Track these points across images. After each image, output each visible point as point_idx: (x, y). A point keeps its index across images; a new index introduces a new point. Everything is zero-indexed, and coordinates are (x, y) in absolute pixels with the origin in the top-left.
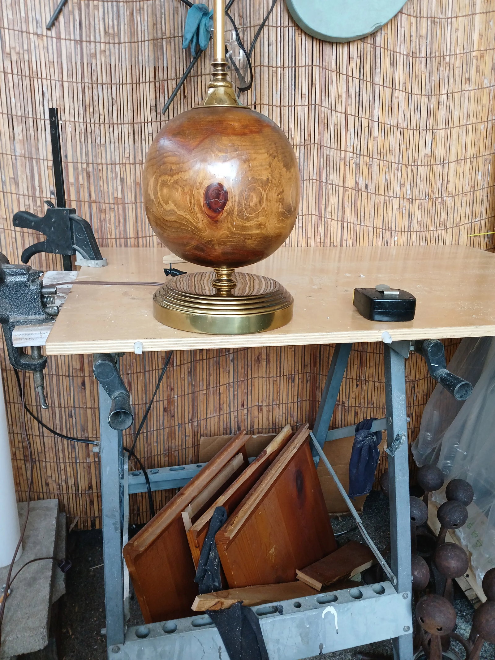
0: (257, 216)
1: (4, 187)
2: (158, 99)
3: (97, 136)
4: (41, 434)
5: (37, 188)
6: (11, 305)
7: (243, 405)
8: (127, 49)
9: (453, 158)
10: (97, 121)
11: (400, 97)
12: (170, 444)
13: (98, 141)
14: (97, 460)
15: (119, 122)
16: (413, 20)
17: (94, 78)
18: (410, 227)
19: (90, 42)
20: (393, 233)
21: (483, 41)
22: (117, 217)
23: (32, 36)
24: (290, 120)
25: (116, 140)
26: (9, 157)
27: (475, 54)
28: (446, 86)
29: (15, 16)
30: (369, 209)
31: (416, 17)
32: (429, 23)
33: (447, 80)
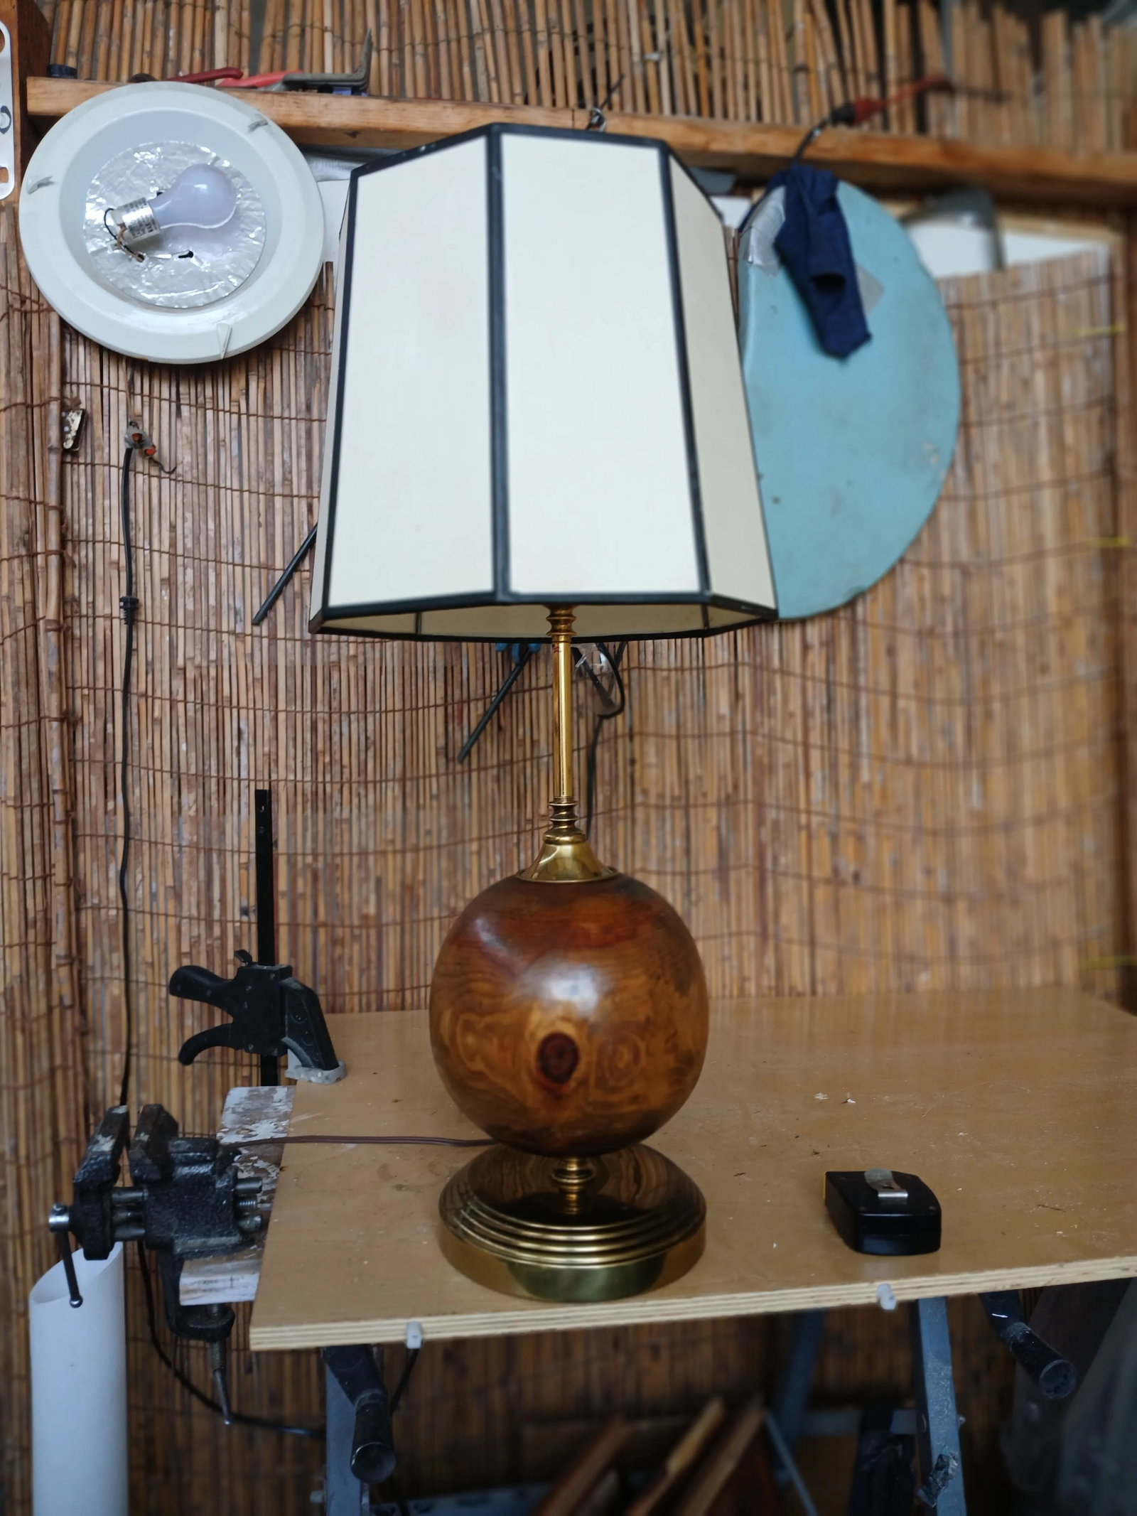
0: (631, 1083)
1: (154, 904)
2: (451, 735)
3: (336, 804)
5: (217, 903)
6: (180, 1220)
8: (396, 650)
9: (1028, 815)
10: (337, 778)
13: (337, 814)
15: (378, 778)
16: (926, 572)
17: (335, 704)
18: (952, 952)
19: (330, 642)
22: (364, 952)
23: (225, 636)
24: (698, 761)
25: (371, 810)
26: (168, 848)
29: (198, 606)
31: (932, 566)
33: (1001, 672)
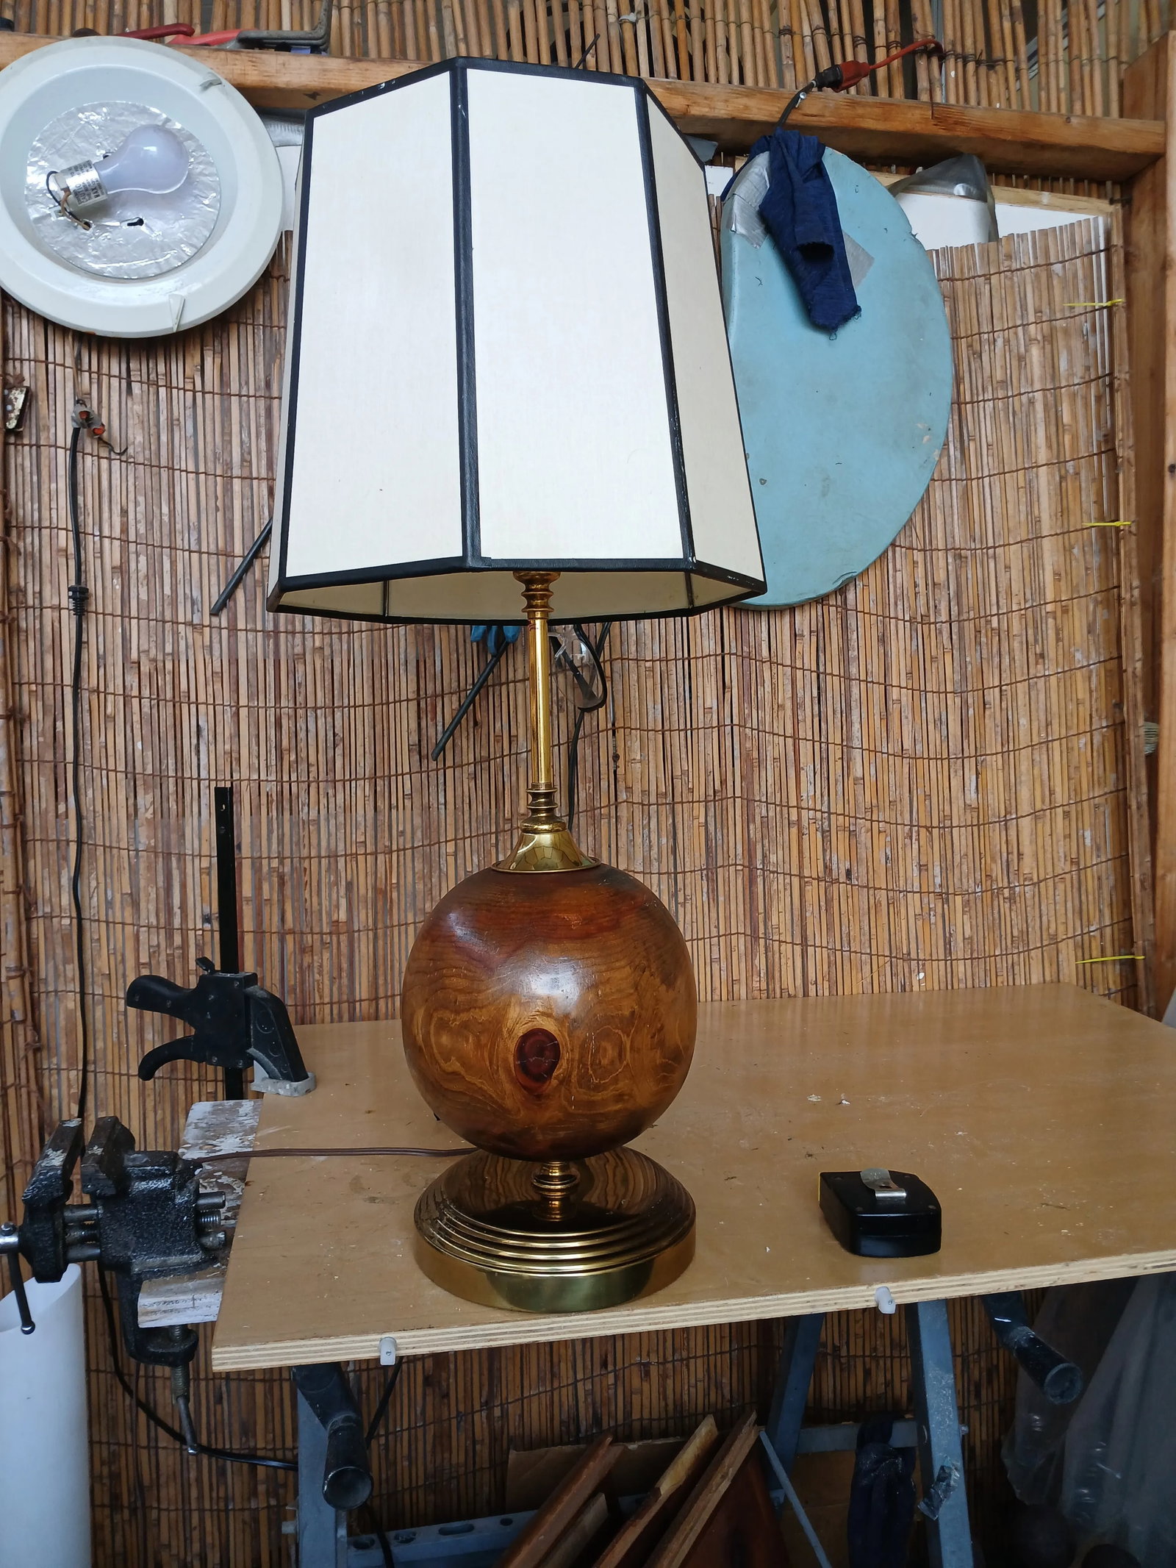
0: (616, 1080)
1: (110, 912)
2: (424, 731)
3: (303, 805)
4: (153, 1444)
5: (177, 911)
7: (604, 1364)
8: (364, 636)
9: (1025, 808)
10: (303, 777)
11: (904, 699)
12: (438, 1461)
13: (303, 815)
14: (273, 1502)
15: (347, 777)
18: (948, 951)
19: (294, 633)
20: (914, 963)
21: (1063, 583)
22: (335, 960)
23: (181, 627)
24: (684, 756)
25: (340, 811)
26: (124, 853)
27: (1049, 608)
28: (997, 672)
29: (152, 596)
30: (857, 916)
31: (924, 550)
32: (950, 560)
33: (996, 660)
